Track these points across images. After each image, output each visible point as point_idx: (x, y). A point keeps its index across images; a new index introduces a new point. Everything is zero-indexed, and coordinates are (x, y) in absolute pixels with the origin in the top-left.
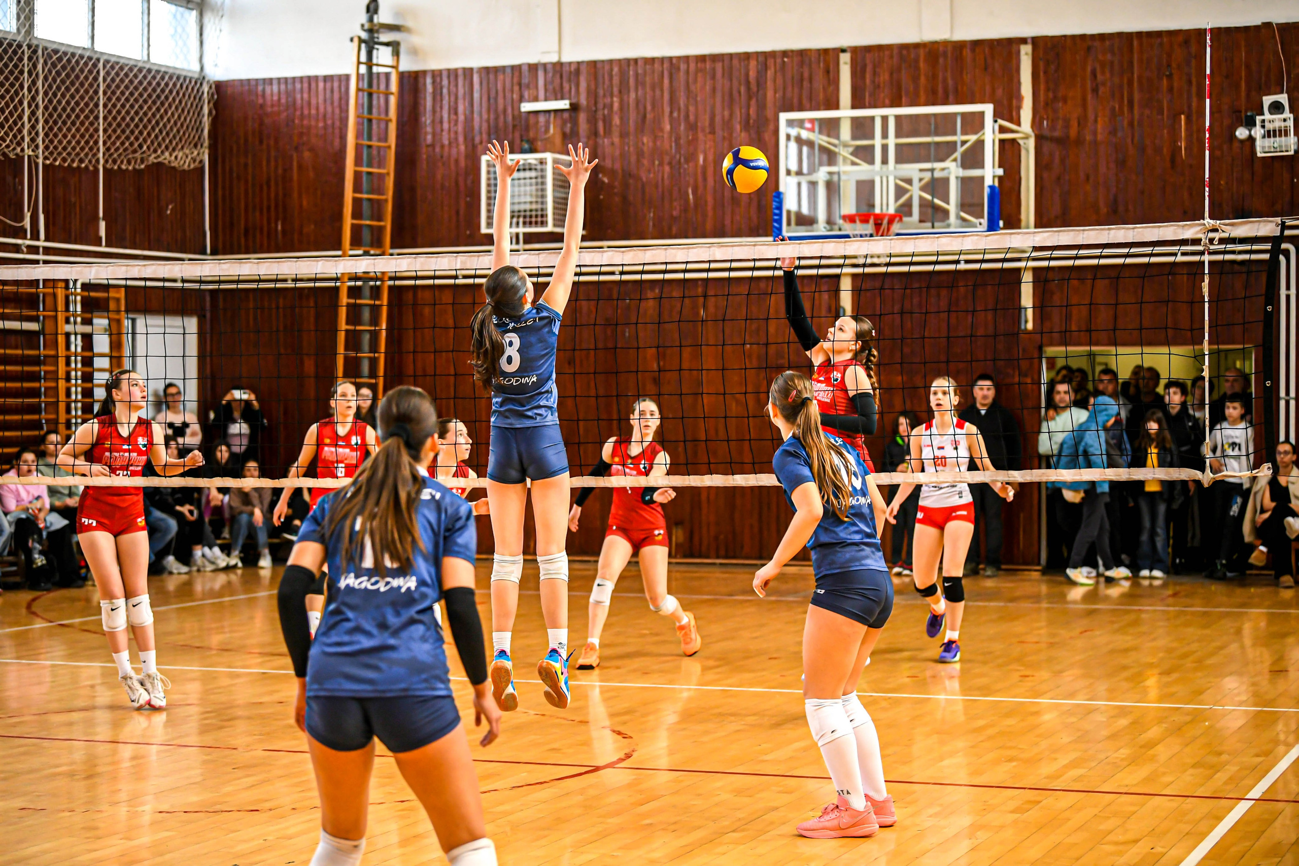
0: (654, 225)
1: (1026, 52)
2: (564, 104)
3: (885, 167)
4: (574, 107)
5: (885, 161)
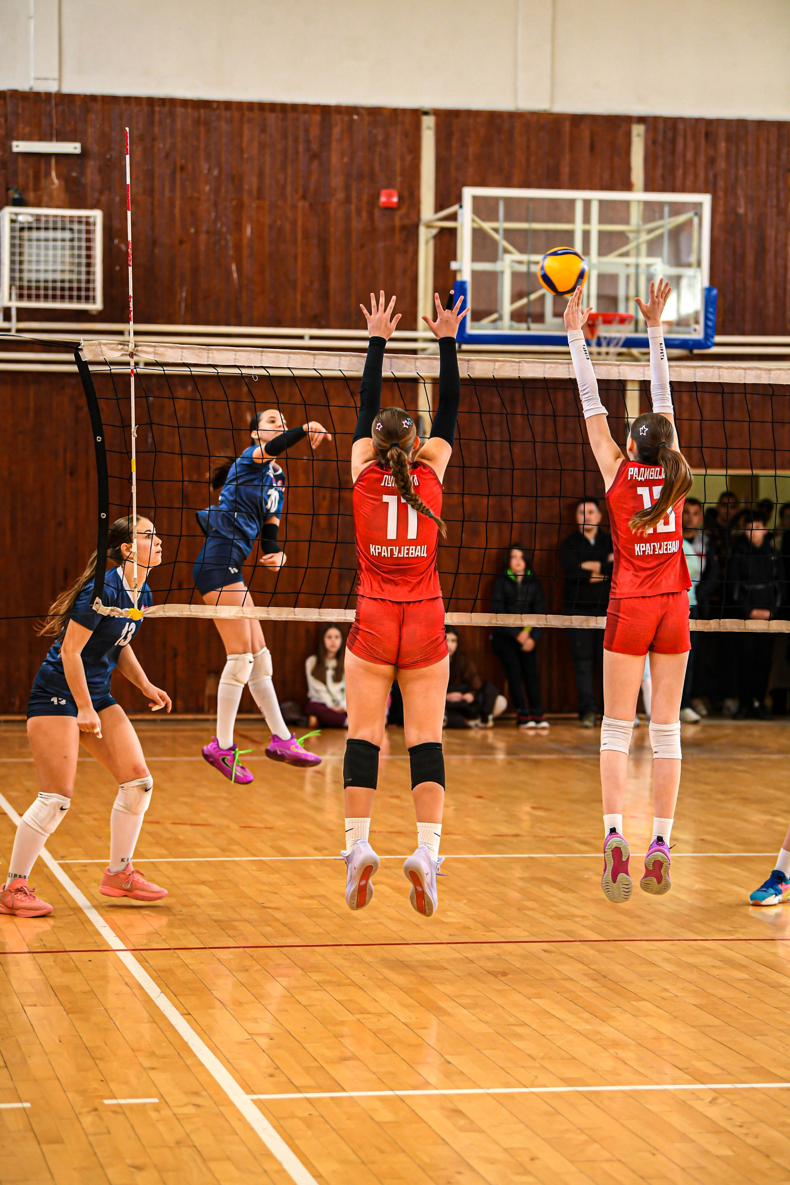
0: (186, 306)
1: (638, 131)
2: (73, 148)
3: (586, 257)
4: (84, 154)
5: (586, 251)
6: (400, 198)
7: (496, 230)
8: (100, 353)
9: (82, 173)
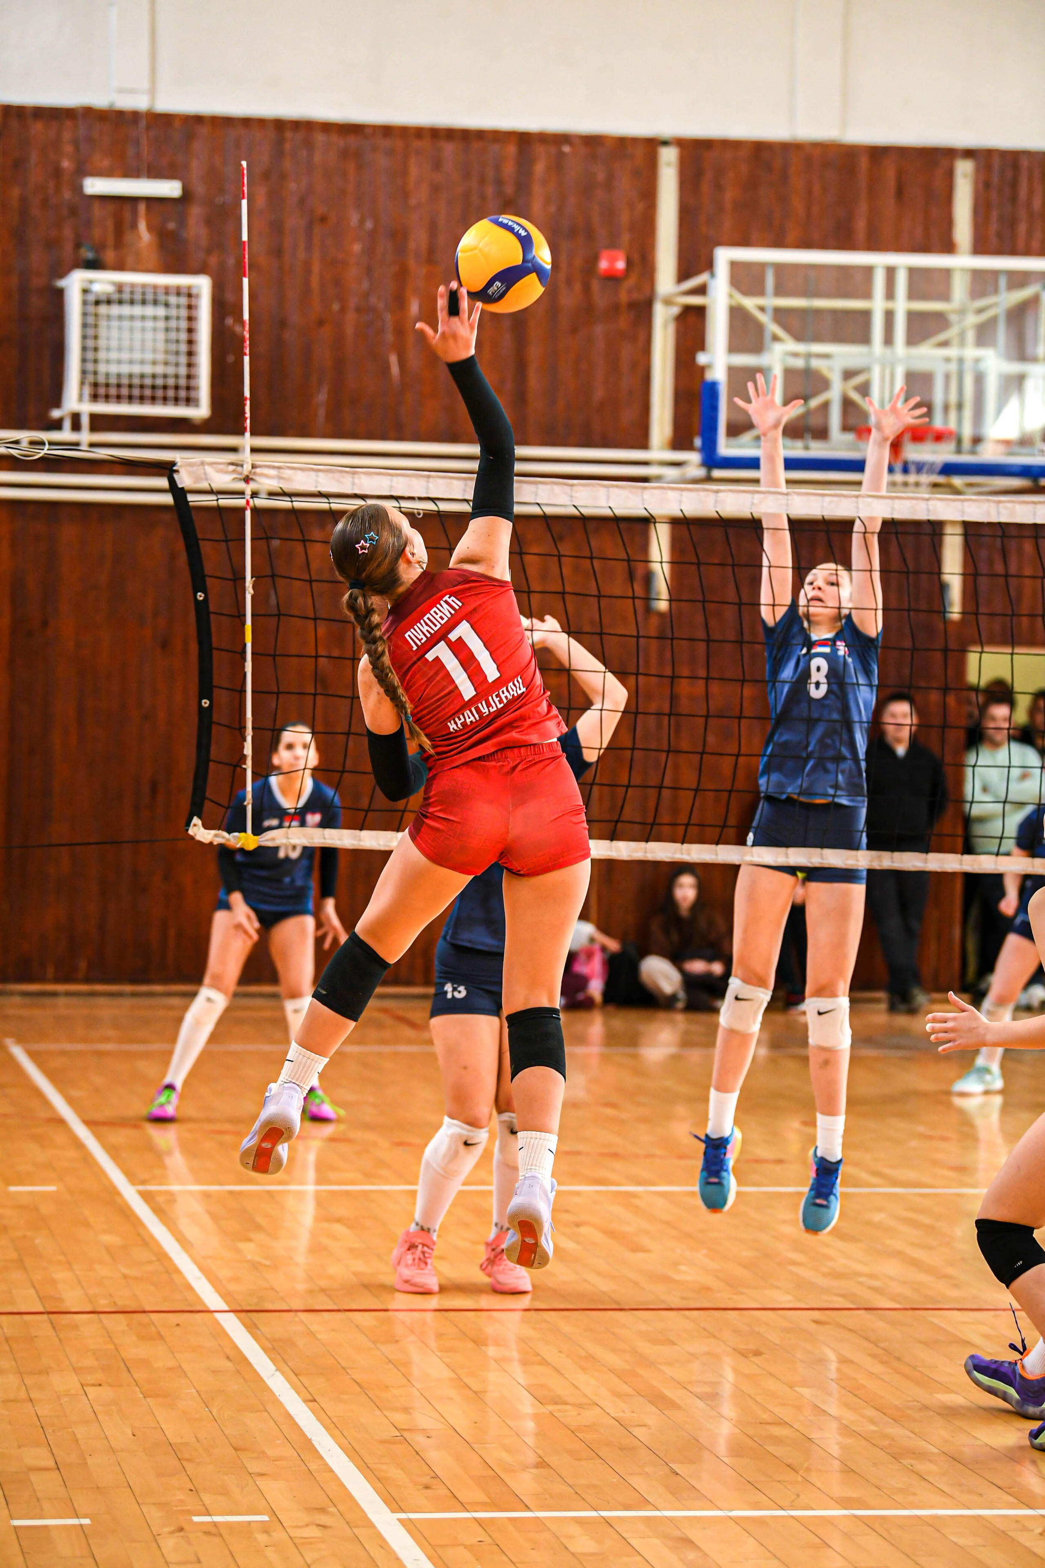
0: (327, 414)
1: (964, 170)
2: (170, 188)
3: (888, 351)
4: (187, 196)
5: (889, 340)
6: (629, 262)
7: (762, 309)
8: (203, 476)
9: (182, 222)
